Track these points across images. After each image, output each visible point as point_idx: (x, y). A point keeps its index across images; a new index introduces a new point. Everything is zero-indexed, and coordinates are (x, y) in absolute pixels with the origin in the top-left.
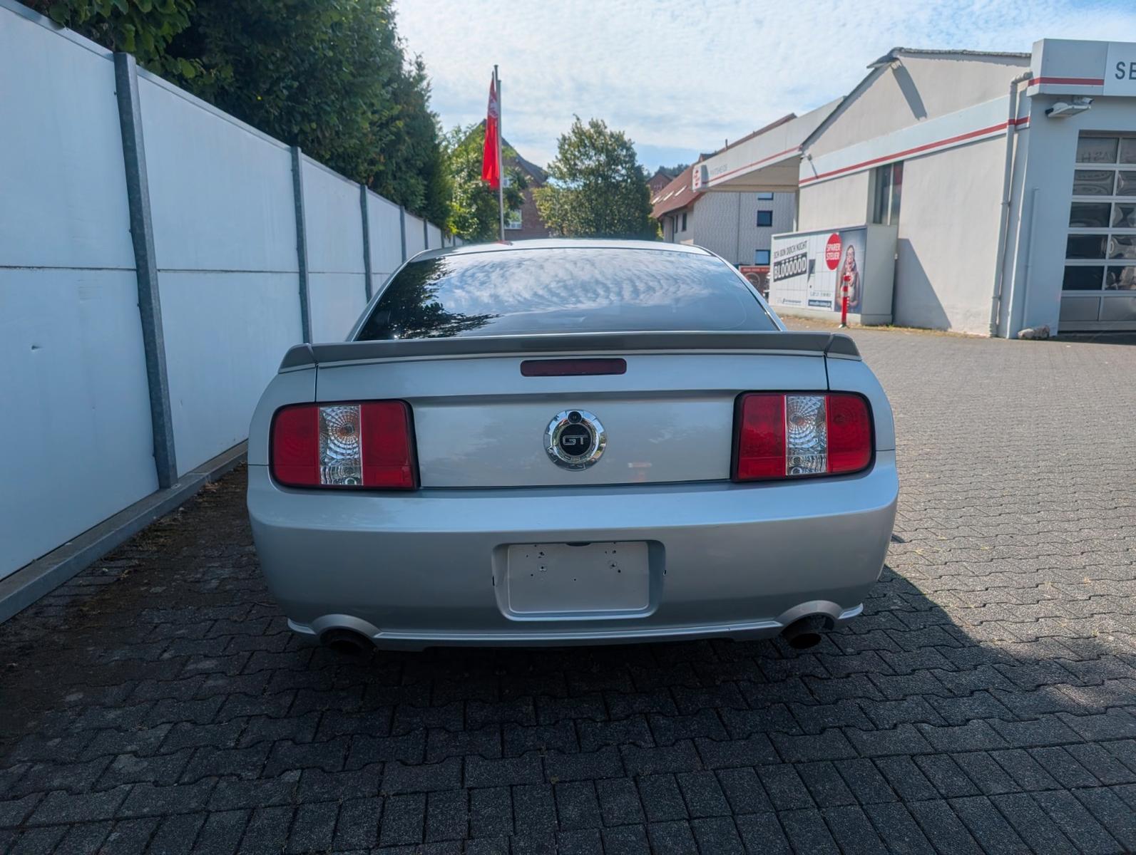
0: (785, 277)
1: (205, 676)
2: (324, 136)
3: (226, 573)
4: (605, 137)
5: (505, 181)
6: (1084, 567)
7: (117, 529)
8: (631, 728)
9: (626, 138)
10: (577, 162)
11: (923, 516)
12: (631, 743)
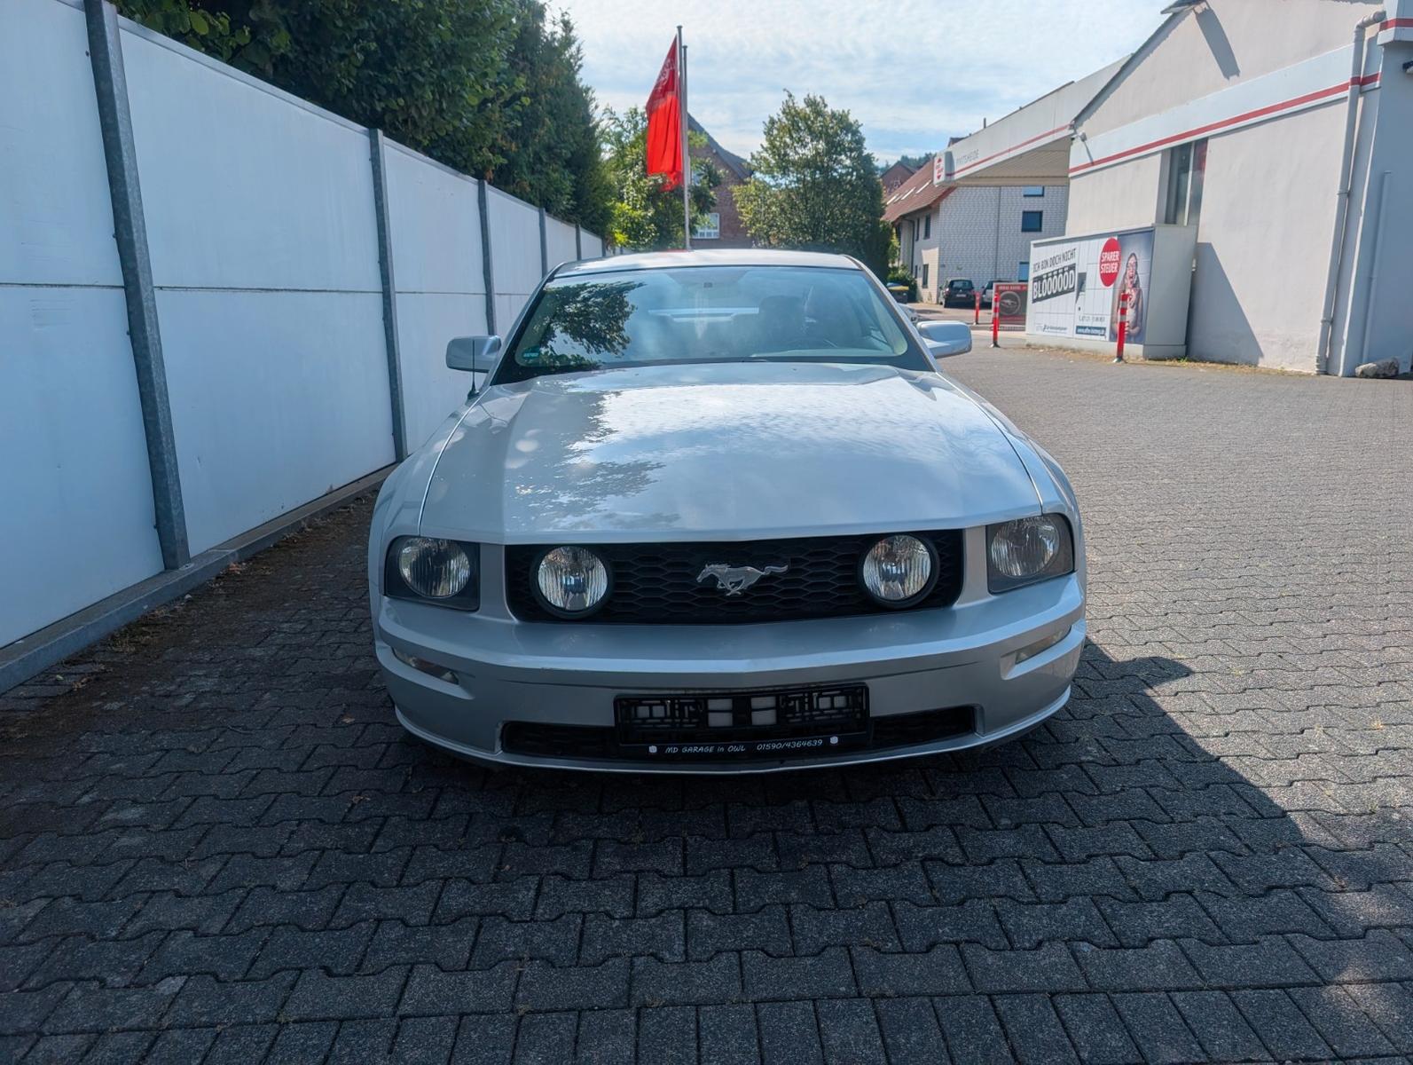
0: (1047, 297)
1: (120, 830)
2: (421, 115)
3: (208, 684)
4: (824, 118)
5: (691, 177)
6: (1378, 705)
7: (89, 623)
8: (658, 931)
9: (852, 119)
10: (788, 151)
11: (1160, 624)
12: (652, 954)
